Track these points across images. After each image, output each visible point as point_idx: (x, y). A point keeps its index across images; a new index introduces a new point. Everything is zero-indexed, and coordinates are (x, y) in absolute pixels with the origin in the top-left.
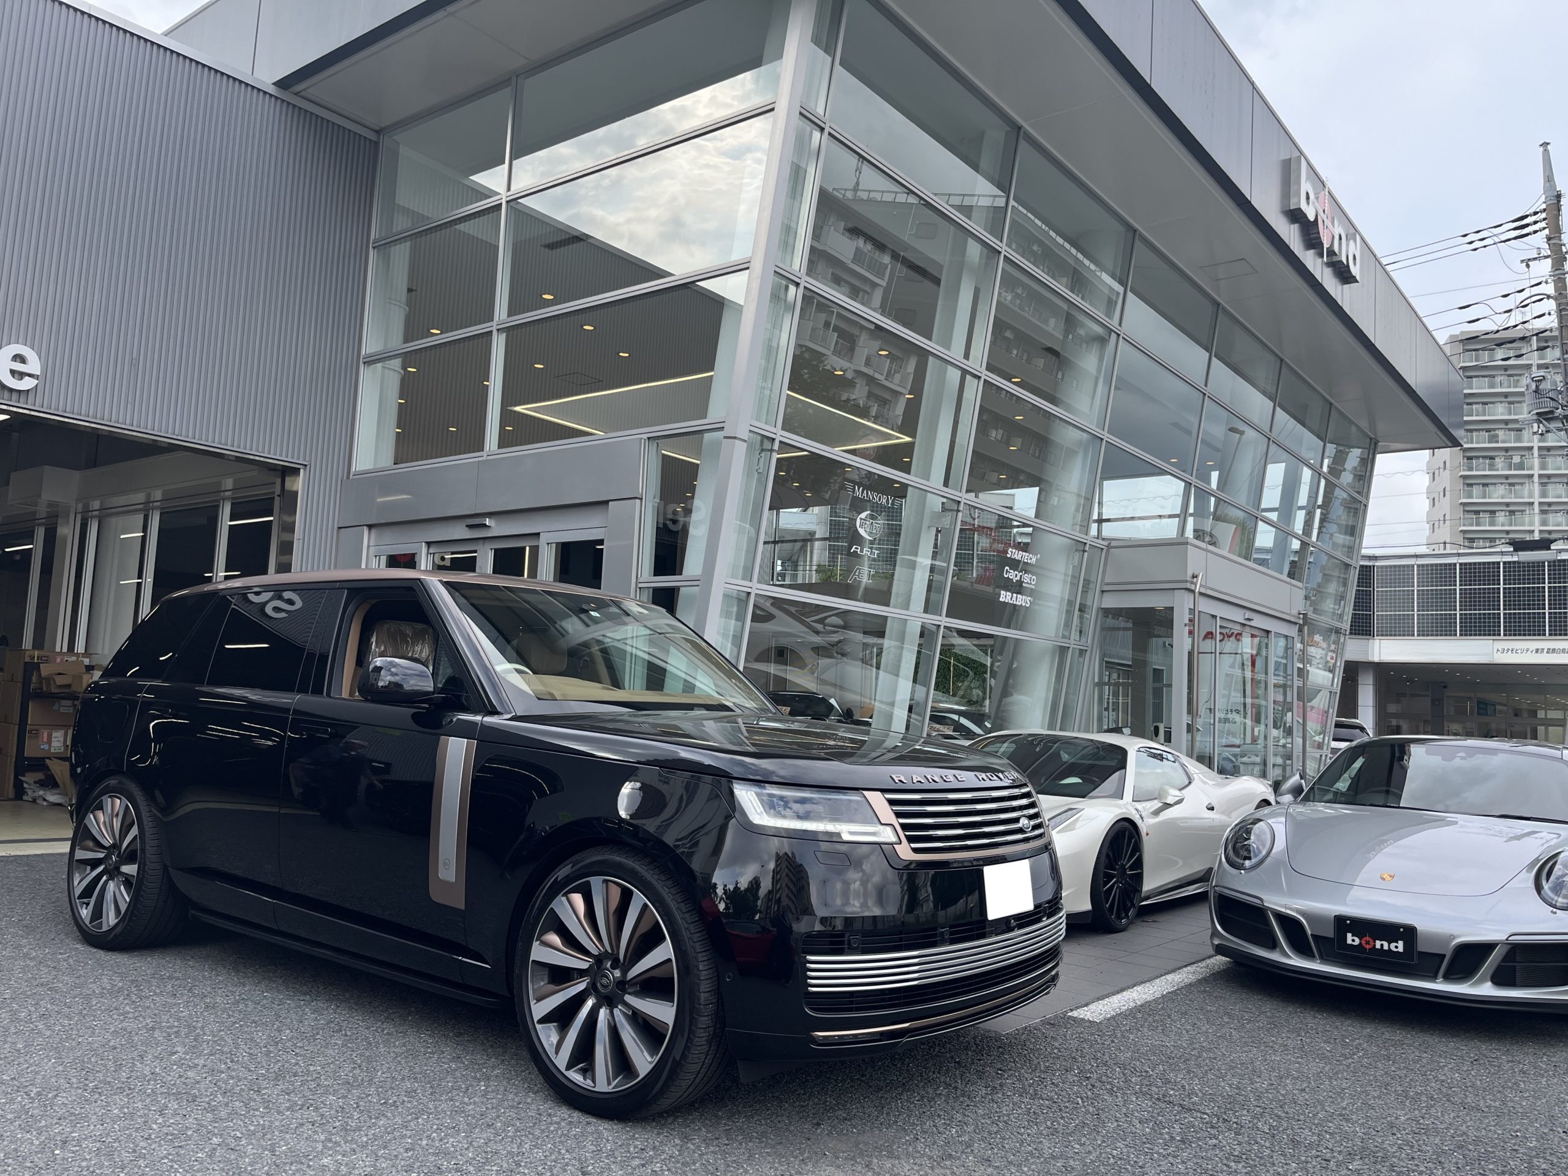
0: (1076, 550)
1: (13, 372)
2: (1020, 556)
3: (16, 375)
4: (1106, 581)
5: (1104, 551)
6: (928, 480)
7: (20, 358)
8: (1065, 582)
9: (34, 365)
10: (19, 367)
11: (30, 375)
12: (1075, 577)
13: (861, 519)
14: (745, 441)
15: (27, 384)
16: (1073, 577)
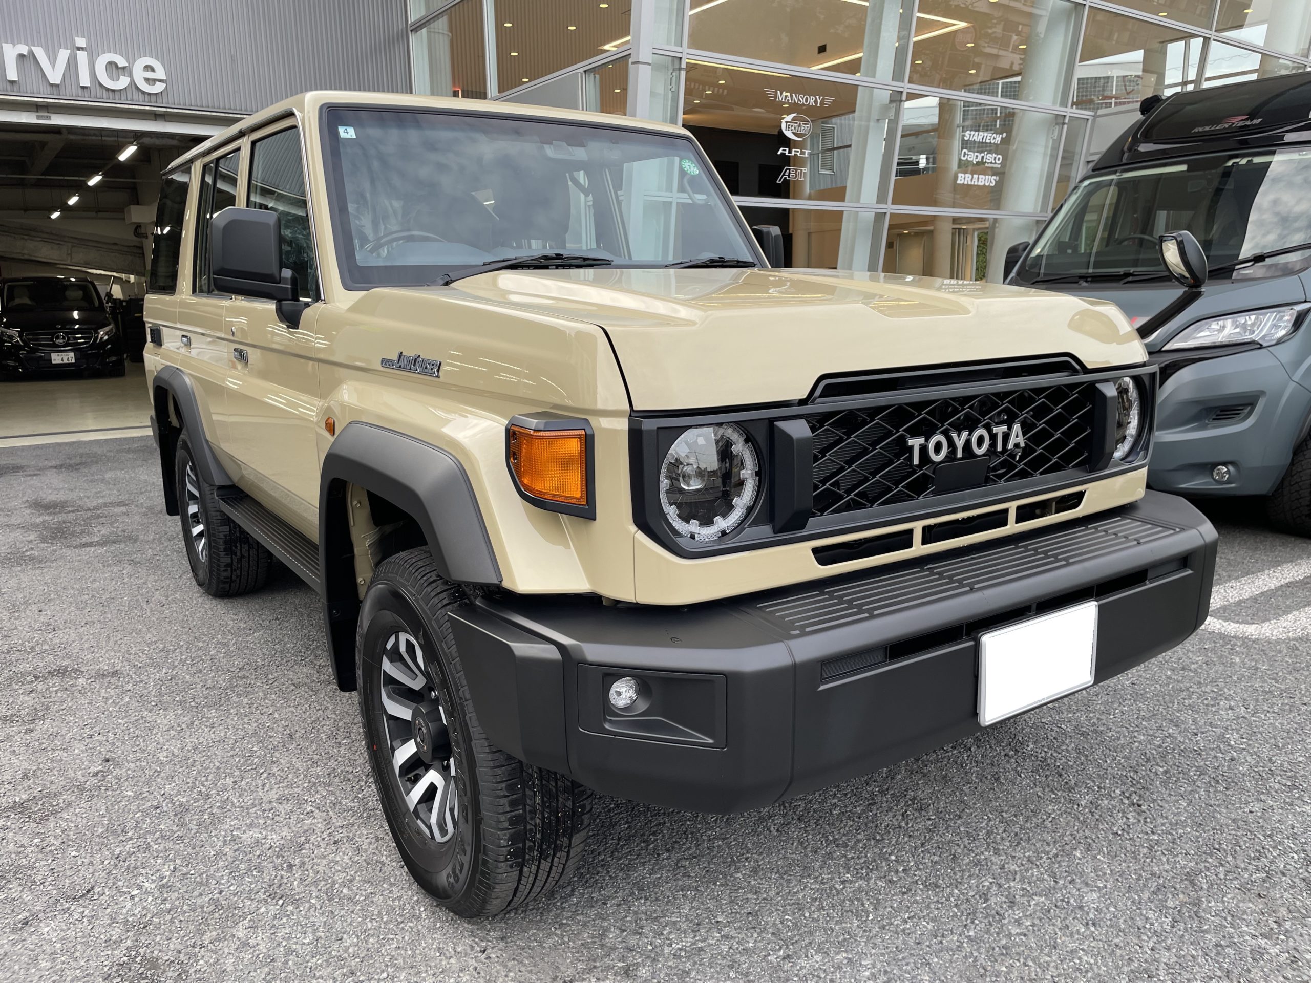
0: (1057, 124)
1: (147, 80)
2: (980, 137)
3: (150, 82)
4: (1092, 150)
5: (1090, 121)
6: (874, 76)
7: (149, 68)
8: (1045, 154)
9: (160, 73)
10: (150, 75)
11: (160, 81)
12: (1055, 149)
13: (787, 122)
14: (649, 64)
15: (159, 88)
16: (1053, 149)
